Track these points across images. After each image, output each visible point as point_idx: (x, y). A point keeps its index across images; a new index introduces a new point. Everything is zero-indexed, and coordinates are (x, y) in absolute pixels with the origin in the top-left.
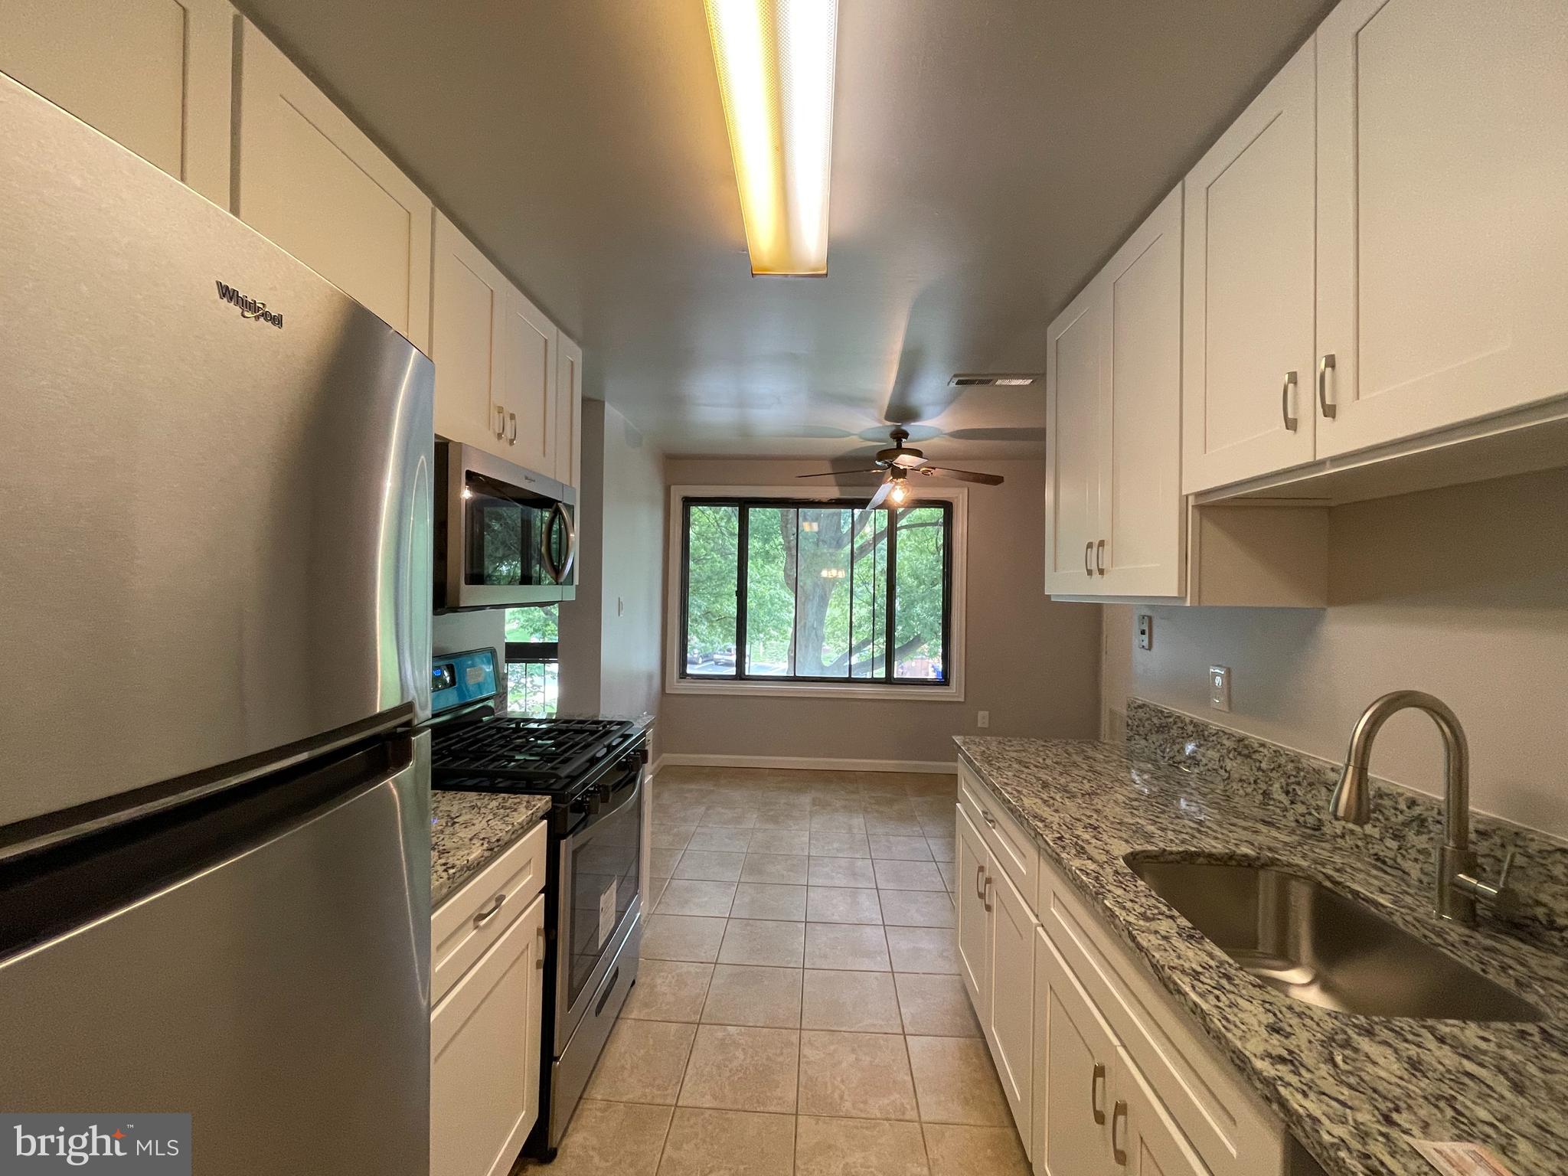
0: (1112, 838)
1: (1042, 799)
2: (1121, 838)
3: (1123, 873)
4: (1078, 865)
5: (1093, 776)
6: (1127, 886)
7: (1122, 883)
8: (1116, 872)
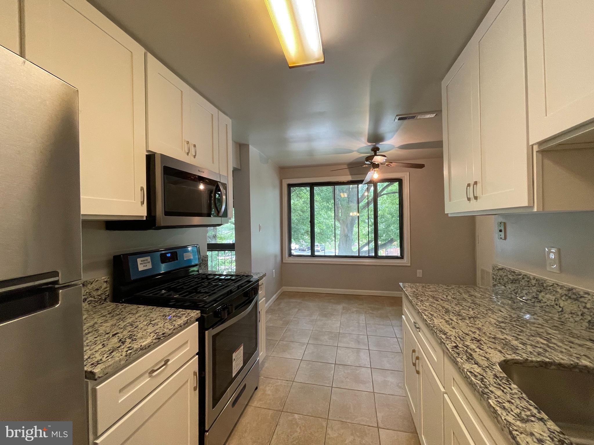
0: (490, 349)
1: (445, 319)
2: (496, 349)
3: (500, 377)
4: (468, 368)
5: (475, 307)
6: (504, 388)
7: (500, 385)
8: (496, 376)
